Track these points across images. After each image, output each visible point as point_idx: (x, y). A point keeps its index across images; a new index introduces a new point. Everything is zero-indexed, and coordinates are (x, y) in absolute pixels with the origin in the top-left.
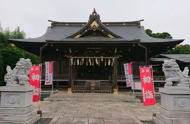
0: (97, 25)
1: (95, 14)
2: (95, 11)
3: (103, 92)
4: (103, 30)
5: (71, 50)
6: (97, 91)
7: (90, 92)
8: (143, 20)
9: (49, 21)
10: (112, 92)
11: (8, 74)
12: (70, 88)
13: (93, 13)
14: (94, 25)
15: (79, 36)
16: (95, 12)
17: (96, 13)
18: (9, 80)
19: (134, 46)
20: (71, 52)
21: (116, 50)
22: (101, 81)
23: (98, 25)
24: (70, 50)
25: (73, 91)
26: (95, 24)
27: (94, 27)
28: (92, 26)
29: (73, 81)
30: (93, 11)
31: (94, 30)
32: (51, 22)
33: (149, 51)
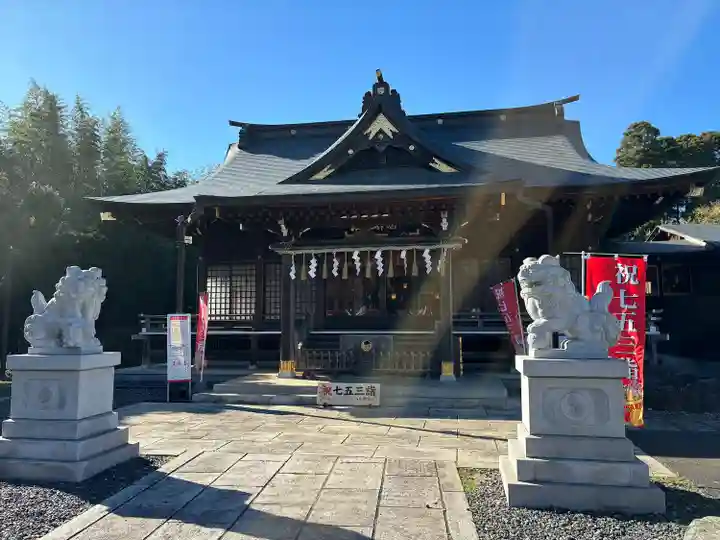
0: (389, 128)
3: (403, 375)
4: (412, 148)
5: (286, 227)
8: (575, 98)
9: (233, 123)
13: (375, 87)
14: (381, 131)
15: (327, 173)
17: (386, 86)
19: (503, 203)
20: (284, 232)
21: (444, 220)
23: (394, 130)
24: (283, 227)
26: (383, 125)
28: (371, 136)
30: (377, 81)
31: (382, 148)
32: (240, 128)
33: (590, 216)
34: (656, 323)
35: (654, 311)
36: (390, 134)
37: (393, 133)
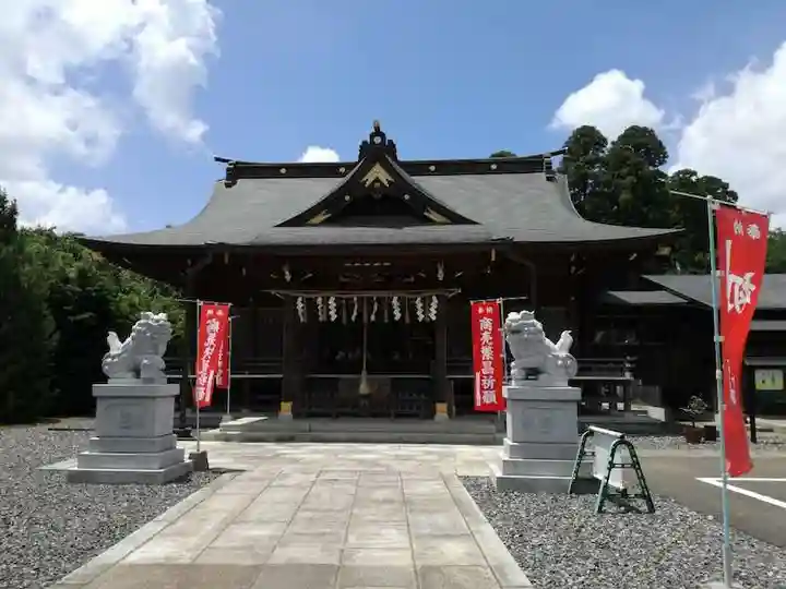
0: (384, 177)
1: (378, 140)
2: (377, 128)
4: (407, 197)
5: (290, 273)
6: (378, 411)
7: (355, 415)
10: (431, 416)
12: (287, 400)
13: (372, 136)
14: (377, 180)
15: (324, 218)
16: (378, 132)
17: (383, 136)
19: (493, 259)
20: (288, 277)
21: (441, 272)
22: (391, 379)
23: (390, 179)
24: (287, 273)
25: (297, 410)
26: (378, 173)
27: (377, 185)
28: (368, 184)
29: (296, 379)
30: (373, 131)
31: (377, 196)
32: (226, 165)
33: (573, 269)
34: (631, 370)
35: (628, 358)
36: (386, 183)
37: (389, 182)
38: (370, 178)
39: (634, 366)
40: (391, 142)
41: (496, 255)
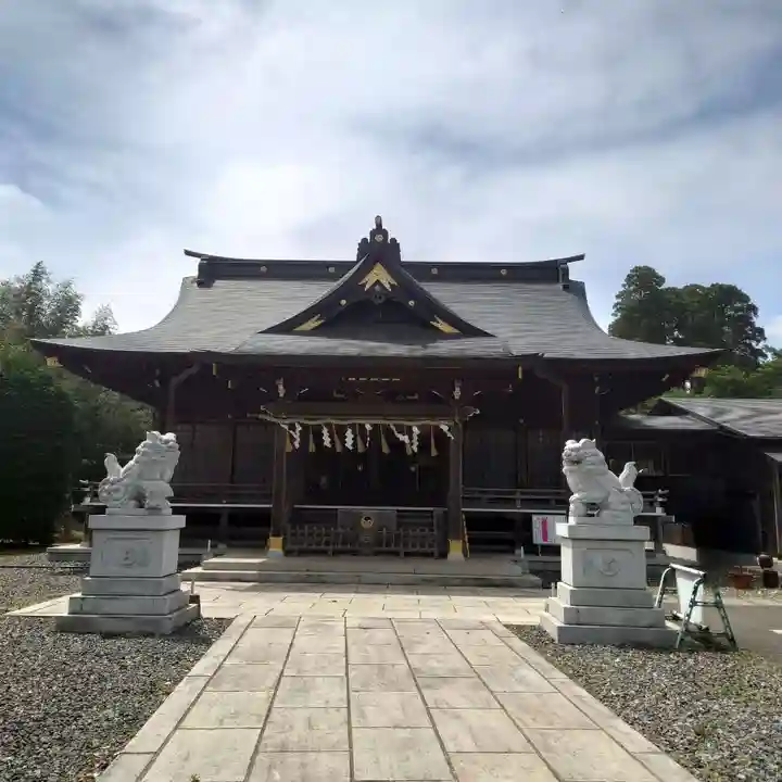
0: (387, 280)
1: (379, 238)
2: (379, 225)
3: (407, 554)
4: (411, 303)
5: (285, 387)
6: (384, 548)
7: (354, 553)
8: (581, 258)
9: (188, 253)
10: (444, 555)
11: (110, 477)
12: (276, 535)
13: (373, 234)
14: (378, 282)
15: (317, 324)
16: (379, 229)
17: (385, 233)
18: (115, 495)
19: (520, 377)
20: (281, 391)
21: (458, 390)
22: (398, 511)
23: (393, 282)
24: (281, 387)
25: (289, 547)
26: (380, 276)
27: (378, 288)
28: (367, 286)
29: (285, 510)
30: (375, 227)
31: (378, 301)
32: (199, 260)
33: (597, 389)
34: (662, 504)
35: (660, 491)
36: (387, 286)
37: (392, 286)
38: (369, 280)
39: (665, 500)
40: (394, 240)
41: (523, 372)
